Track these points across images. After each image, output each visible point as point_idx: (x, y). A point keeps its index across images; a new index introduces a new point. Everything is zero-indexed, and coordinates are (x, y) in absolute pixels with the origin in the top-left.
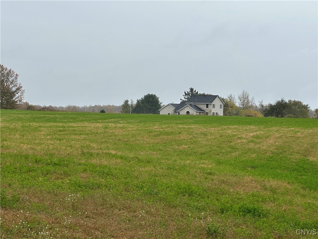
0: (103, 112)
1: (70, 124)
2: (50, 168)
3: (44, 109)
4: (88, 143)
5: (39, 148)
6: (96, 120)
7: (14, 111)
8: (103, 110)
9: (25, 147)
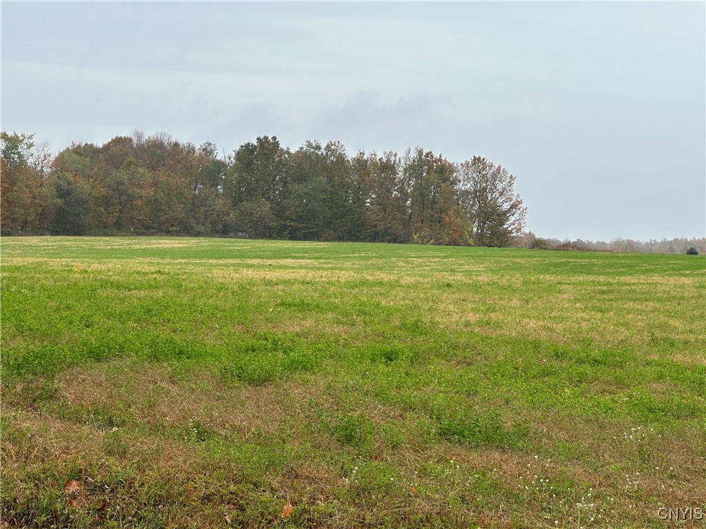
0: (692, 252)
1: (623, 279)
2: (586, 369)
3: (566, 247)
4: (663, 318)
5: (560, 327)
6: (677, 271)
7: (506, 251)
8: (693, 249)
9: (532, 324)
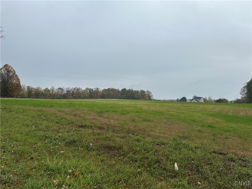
0: (172, 101)
1: (164, 104)
2: (159, 114)
3: (158, 100)
4: (168, 108)
5: (157, 109)
6: (170, 103)
7: (151, 101)
9: (154, 109)
